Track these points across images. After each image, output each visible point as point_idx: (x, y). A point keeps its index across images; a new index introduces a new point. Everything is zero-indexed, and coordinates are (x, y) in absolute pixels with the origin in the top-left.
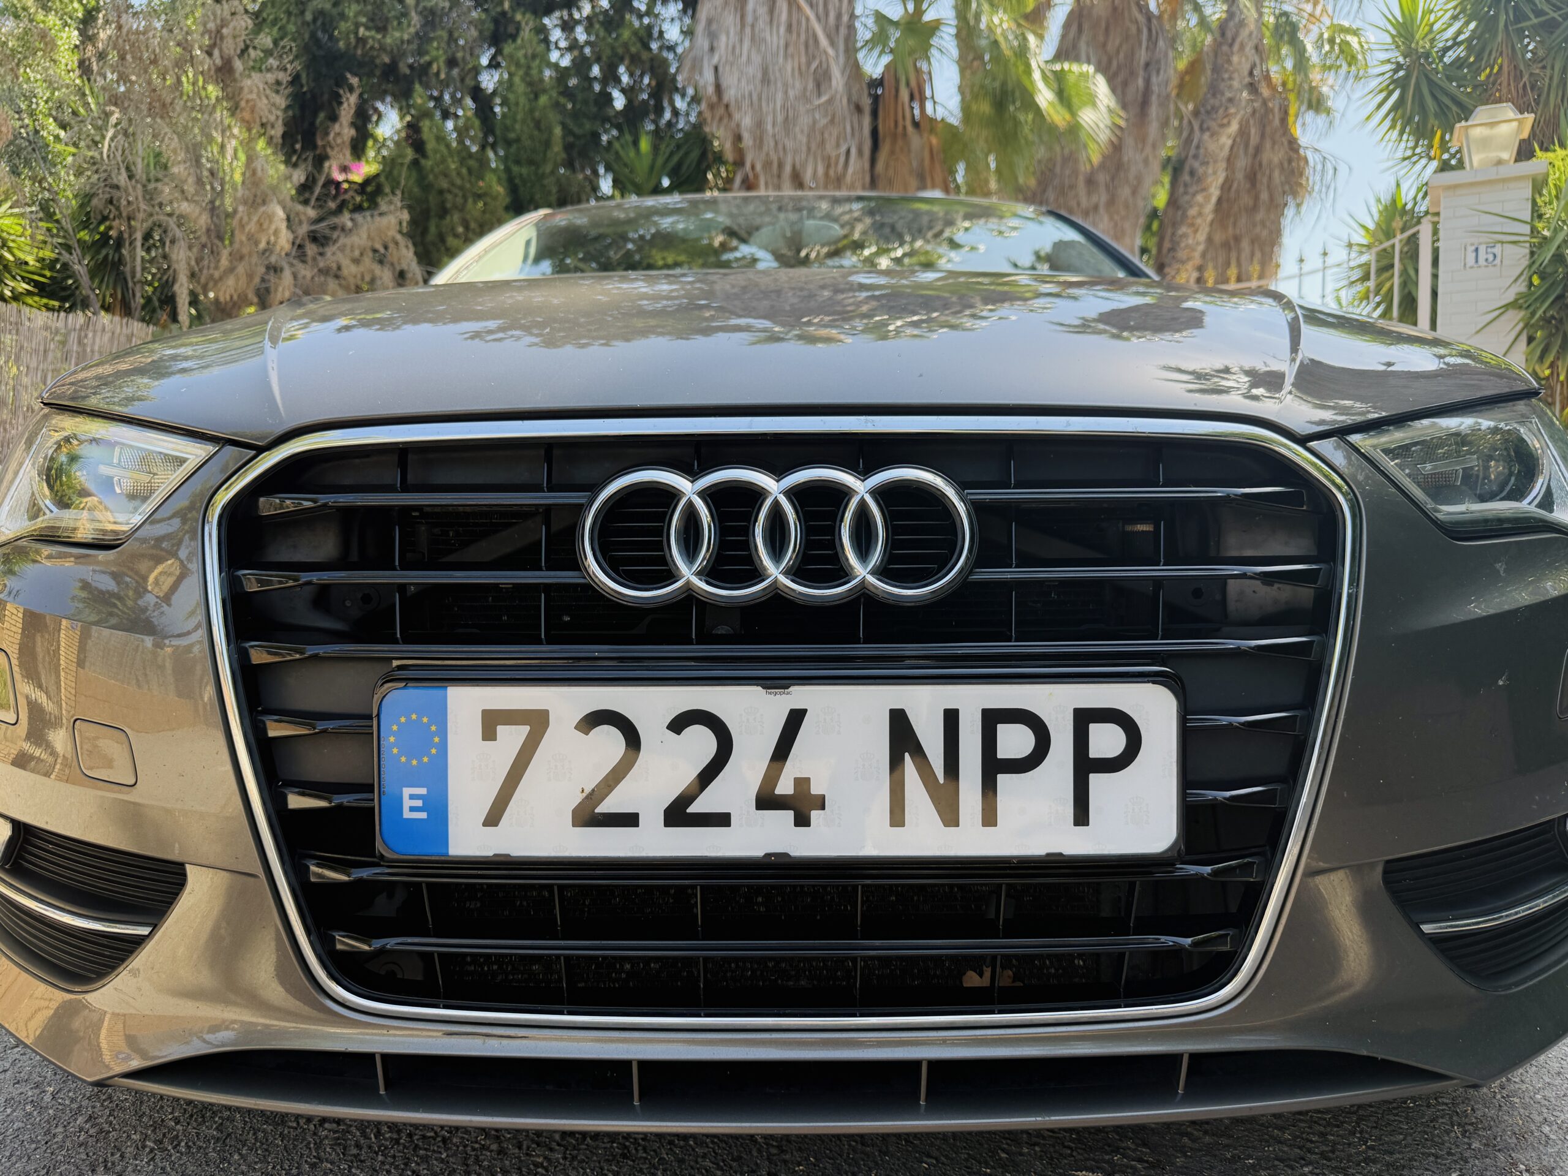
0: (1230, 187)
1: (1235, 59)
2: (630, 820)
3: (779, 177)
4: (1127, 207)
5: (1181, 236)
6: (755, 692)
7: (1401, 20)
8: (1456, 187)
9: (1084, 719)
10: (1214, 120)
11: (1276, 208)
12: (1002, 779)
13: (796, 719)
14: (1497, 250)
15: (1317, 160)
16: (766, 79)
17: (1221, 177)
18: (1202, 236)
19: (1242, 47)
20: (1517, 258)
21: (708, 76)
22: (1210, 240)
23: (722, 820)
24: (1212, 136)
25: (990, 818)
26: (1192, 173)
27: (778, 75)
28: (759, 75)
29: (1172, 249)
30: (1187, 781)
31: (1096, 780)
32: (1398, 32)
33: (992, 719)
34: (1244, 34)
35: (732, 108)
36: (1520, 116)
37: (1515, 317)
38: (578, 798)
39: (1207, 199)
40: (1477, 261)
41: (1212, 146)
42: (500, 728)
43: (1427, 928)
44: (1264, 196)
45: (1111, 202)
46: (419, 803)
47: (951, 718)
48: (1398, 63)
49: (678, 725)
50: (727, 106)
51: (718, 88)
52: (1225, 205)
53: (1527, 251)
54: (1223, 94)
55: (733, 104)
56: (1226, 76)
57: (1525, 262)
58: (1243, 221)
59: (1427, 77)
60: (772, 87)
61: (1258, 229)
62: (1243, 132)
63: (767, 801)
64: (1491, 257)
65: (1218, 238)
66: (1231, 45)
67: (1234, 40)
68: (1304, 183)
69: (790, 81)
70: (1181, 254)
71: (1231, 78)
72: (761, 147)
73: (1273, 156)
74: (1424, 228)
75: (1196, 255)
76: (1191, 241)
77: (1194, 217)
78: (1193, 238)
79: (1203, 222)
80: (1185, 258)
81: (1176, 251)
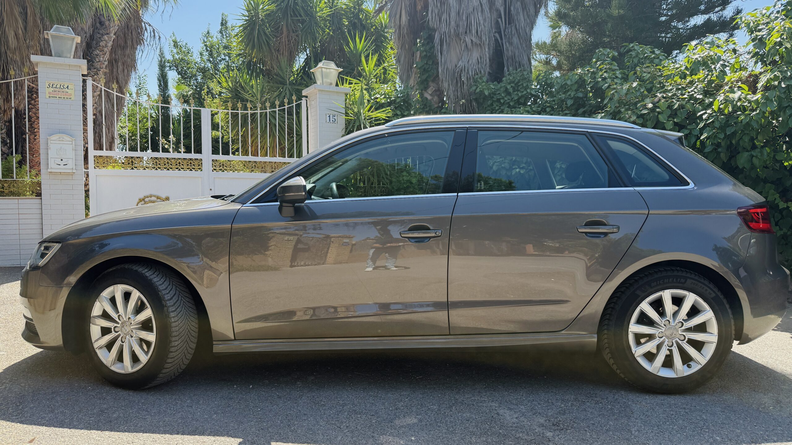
0: (118, 35)
8: (322, 91)
17: (116, 29)
18: (106, 57)
22: (110, 59)
39: (109, 38)
40: (330, 121)
52: (117, 43)
53: (344, 120)
57: (344, 125)
64: (334, 119)
68: (145, 39)
74: (303, 101)
75: (104, 66)
76: (101, 59)
77: (103, 47)
78: (103, 57)
79: (107, 50)
80: (98, 67)
81: (93, 62)
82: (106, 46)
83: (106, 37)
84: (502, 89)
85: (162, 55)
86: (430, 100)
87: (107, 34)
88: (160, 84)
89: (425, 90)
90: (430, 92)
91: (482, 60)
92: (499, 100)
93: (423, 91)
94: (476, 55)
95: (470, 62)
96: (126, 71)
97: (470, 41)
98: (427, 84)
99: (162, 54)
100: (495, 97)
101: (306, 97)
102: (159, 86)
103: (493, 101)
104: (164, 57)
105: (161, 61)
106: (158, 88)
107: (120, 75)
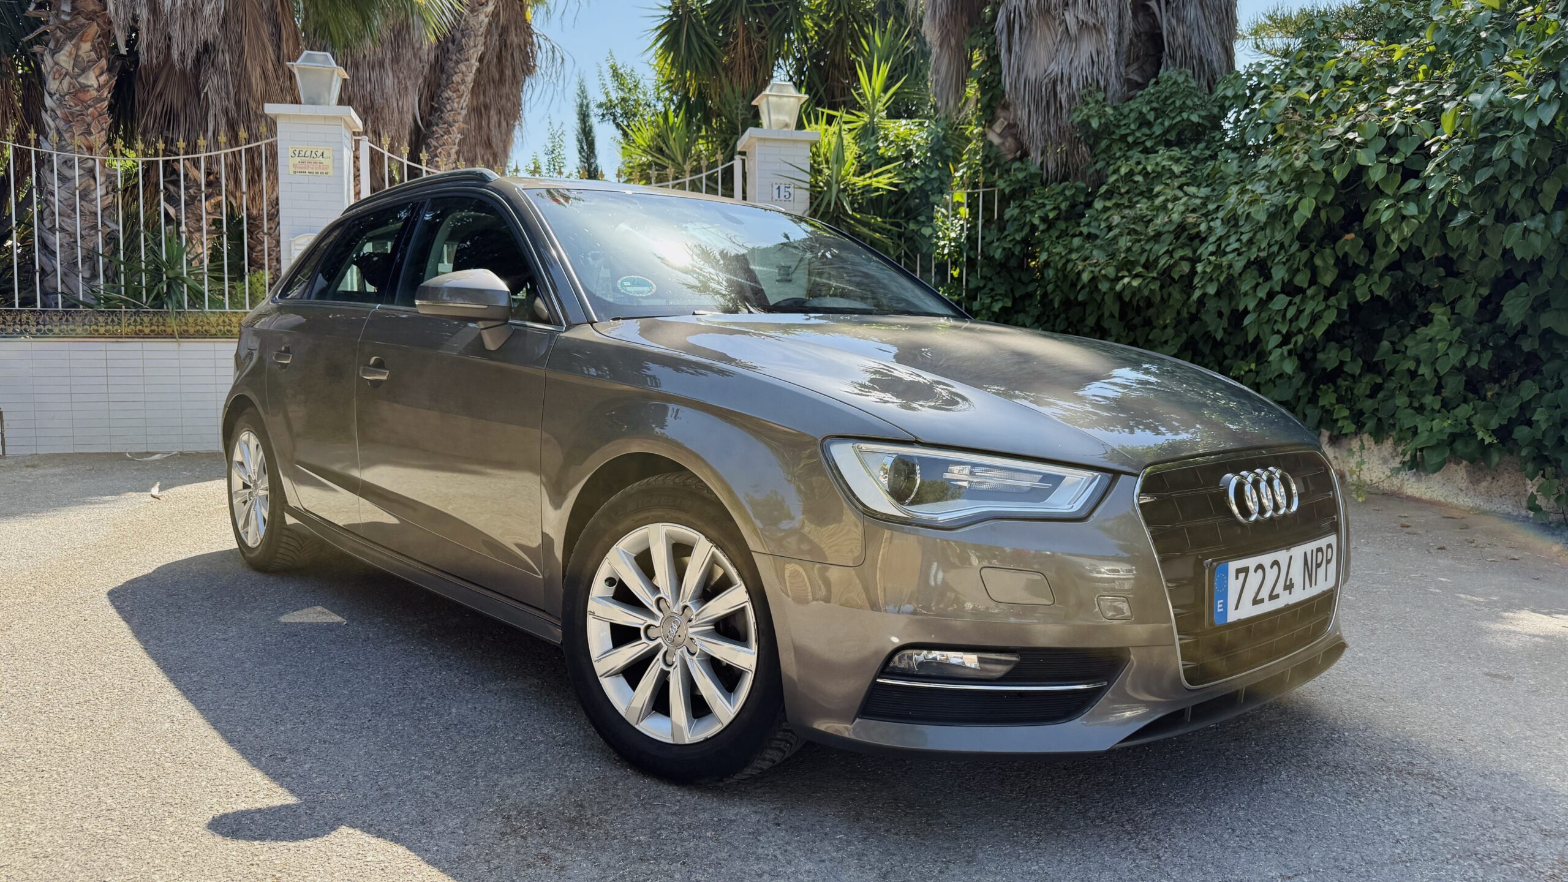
0: (485, 60)
11: (517, 84)
12: (1318, 569)
13: (1291, 559)
14: (791, 190)
15: (547, 46)
18: (464, 102)
20: (803, 200)
22: (468, 105)
24: (472, 11)
25: (1316, 583)
29: (440, 110)
31: (1328, 566)
33: (1317, 551)
38: (1254, 595)
39: (468, 67)
40: (779, 197)
41: (472, 21)
44: (508, 72)
47: (1312, 552)
52: (481, 76)
53: (808, 194)
57: (808, 203)
58: (492, 92)
63: (1285, 587)
64: (787, 195)
65: (473, 104)
74: (737, 163)
75: (460, 118)
76: (456, 105)
77: (458, 83)
78: (458, 103)
79: (466, 89)
80: (451, 119)
81: (442, 112)
82: (463, 82)
83: (462, 67)
84: (1133, 115)
85: (583, 94)
86: (998, 147)
87: (467, 60)
88: (582, 148)
89: (990, 127)
90: (998, 130)
91: (1101, 56)
92: (1123, 138)
93: (987, 130)
94: (1087, 47)
95: (1076, 63)
96: (504, 124)
97: (1075, 20)
98: (993, 113)
99: (583, 92)
100: (1117, 131)
101: (743, 153)
102: (580, 153)
103: (1114, 141)
104: (586, 98)
105: (581, 106)
106: (578, 155)
107: (494, 132)
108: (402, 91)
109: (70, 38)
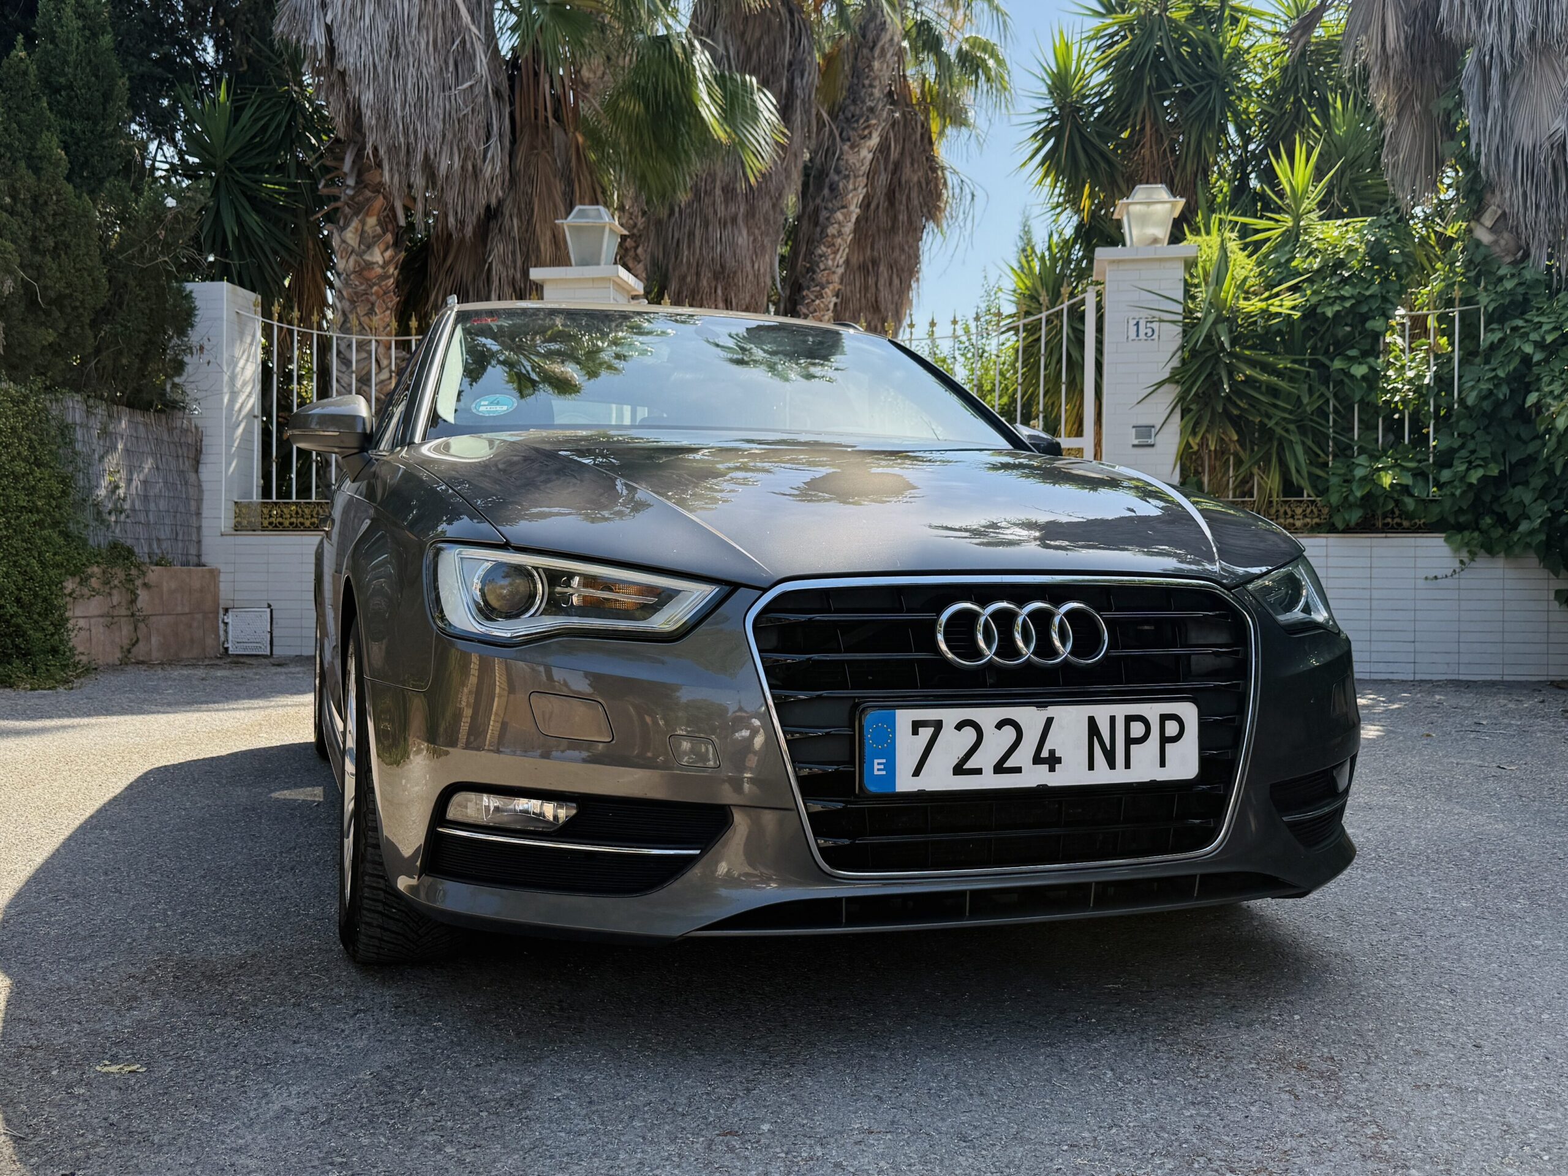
0: (869, 205)
1: (876, 64)
2: (978, 771)
3: (408, 165)
4: (767, 221)
5: (821, 256)
6: (1033, 709)
7: (1055, 71)
8: (1119, 261)
9: (1164, 718)
10: (854, 129)
11: (915, 232)
12: (1132, 747)
13: (1049, 721)
14: (1155, 325)
15: (955, 182)
16: (395, 50)
17: (862, 192)
18: (841, 259)
19: (883, 52)
20: (1171, 337)
21: (318, 36)
22: (847, 262)
23: (1018, 770)
24: (852, 147)
25: (1128, 766)
26: (833, 188)
27: (410, 48)
28: (386, 45)
29: (811, 270)
30: (1202, 748)
31: (1168, 746)
32: (1053, 83)
33: (1129, 719)
34: (885, 38)
35: (350, 79)
36: (1172, 199)
37: (1171, 393)
38: (956, 761)
39: (847, 216)
40: (1138, 335)
41: (851, 159)
42: (920, 729)
43: (1285, 819)
44: (903, 217)
45: (751, 213)
46: (882, 767)
47: (1113, 719)
48: (1053, 113)
49: (1000, 725)
50: (342, 74)
51: (331, 50)
52: (863, 223)
53: (1180, 329)
54: (863, 102)
55: (351, 71)
56: (867, 82)
57: (1179, 341)
58: (881, 244)
59: (1079, 131)
60: (402, 62)
61: (897, 253)
62: (883, 148)
63: (1037, 760)
64: (1150, 333)
65: (854, 261)
66: (872, 49)
67: (875, 44)
68: (942, 205)
69: (424, 59)
70: (821, 277)
71: (871, 86)
72: (386, 128)
73: (911, 175)
74: (1090, 295)
75: (836, 278)
76: (830, 263)
77: (834, 236)
78: (834, 260)
79: (843, 242)
80: (824, 280)
82: (840, 233)
83: (839, 216)
86: (1488, 246)
87: (843, 207)
90: (1488, 223)
93: (1473, 224)
98: (1480, 201)
101: (1098, 282)
107: (884, 294)
108: (758, 250)
109: (357, 213)
